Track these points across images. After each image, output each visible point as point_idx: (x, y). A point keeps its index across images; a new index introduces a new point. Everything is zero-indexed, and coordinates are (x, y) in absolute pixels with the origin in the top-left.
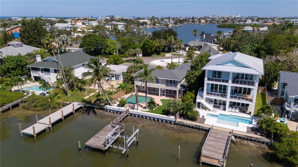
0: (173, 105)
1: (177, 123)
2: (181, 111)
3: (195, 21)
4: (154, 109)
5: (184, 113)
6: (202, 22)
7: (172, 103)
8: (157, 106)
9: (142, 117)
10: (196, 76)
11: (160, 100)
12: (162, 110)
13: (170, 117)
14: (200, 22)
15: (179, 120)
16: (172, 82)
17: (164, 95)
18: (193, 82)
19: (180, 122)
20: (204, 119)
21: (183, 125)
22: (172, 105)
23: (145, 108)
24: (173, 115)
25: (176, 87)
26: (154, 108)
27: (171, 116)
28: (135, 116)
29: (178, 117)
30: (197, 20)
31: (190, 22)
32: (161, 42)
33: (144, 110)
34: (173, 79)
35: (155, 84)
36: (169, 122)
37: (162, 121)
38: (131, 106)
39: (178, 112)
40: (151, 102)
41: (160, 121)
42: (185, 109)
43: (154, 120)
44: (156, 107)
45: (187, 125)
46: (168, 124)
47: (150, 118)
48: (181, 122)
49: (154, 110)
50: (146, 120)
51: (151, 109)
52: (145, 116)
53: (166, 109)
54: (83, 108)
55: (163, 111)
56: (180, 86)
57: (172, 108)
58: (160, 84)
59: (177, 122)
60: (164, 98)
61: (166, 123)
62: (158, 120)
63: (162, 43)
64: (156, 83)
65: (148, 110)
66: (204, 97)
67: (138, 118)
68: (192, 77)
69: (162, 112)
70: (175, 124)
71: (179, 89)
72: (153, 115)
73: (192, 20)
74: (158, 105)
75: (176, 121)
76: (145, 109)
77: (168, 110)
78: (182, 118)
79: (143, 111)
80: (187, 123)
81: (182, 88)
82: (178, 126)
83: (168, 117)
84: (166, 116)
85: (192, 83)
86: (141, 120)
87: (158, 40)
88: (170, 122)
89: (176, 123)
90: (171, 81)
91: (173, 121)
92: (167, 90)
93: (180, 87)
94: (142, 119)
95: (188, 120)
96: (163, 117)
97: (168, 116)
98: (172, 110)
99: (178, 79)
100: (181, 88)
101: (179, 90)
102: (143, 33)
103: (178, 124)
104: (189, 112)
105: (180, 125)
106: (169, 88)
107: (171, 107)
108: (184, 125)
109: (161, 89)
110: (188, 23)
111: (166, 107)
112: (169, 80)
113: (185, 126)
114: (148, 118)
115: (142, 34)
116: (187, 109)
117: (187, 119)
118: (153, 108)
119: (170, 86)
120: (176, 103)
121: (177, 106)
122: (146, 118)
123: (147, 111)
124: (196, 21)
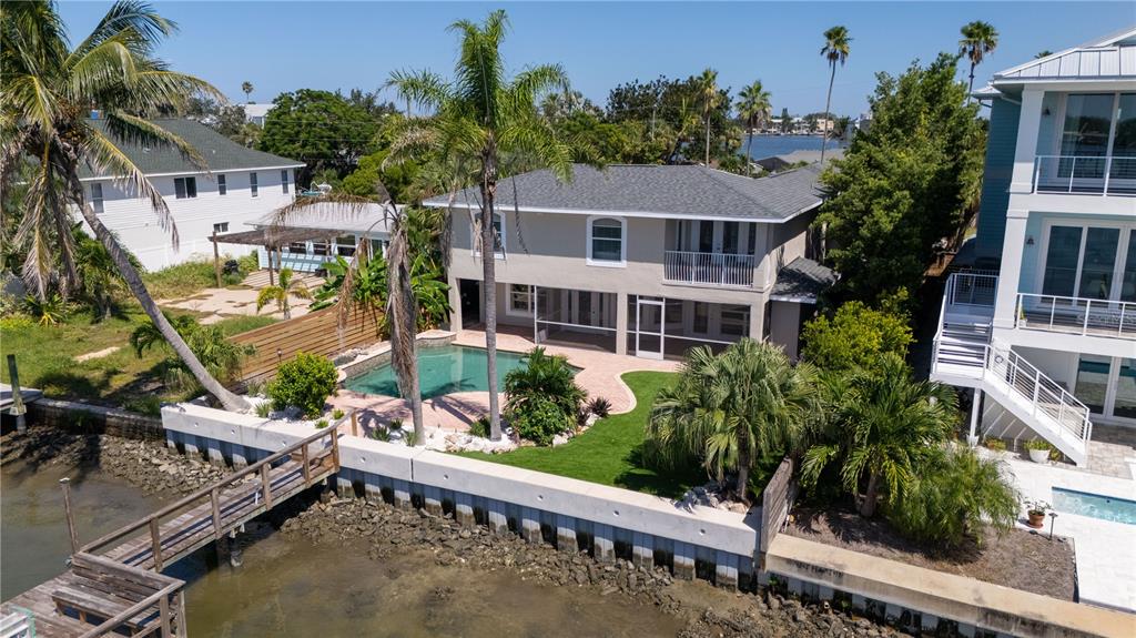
0: (732, 395)
1: (773, 576)
2: (817, 458)
3: (793, 124)
4: (559, 440)
5: (851, 472)
6: (822, 127)
7: (723, 370)
8: (592, 419)
9: (449, 503)
10: (907, 181)
11: (623, 377)
12: (627, 451)
13: (703, 513)
14: (814, 127)
15: (792, 548)
16: (718, 238)
17: (650, 344)
18: (888, 227)
19: (800, 565)
20: (1050, 538)
21: (842, 602)
22: (721, 392)
23: (484, 428)
24: (727, 493)
25: (748, 280)
26: (558, 431)
27: (707, 503)
28: (388, 495)
29: (784, 515)
30: (800, 120)
31: (773, 130)
32: (651, 135)
33: (470, 448)
34: (720, 213)
35: (590, 261)
36: (690, 562)
37: (623, 550)
38: (378, 410)
39: (786, 468)
40: (535, 373)
41: (605, 545)
42: (861, 431)
43: (549, 534)
44: (582, 420)
45: (883, 606)
46: (676, 587)
47: (515, 514)
48: (820, 571)
49: (560, 448)
50: (475, 540)
51: (535, 438)
52: (474, 500)
53: (665, 433)
54: (21, 428)
55: (635, 459)
56: (775, 276)
57: (719, 418)
58: (623, 264)
59: (770, 566)
60: (654, 362)
61: (660, 574)
62: (586, 541)
63: (657, 135)
64: (595, 257)
65: (505, 443)
66: (1002, 342)
67: (407, 516)
68: (880, 192)
69: (630, 468)
70: (748, 583)
71: (766, 298)
72: (544, 492)
73: (780, 121)
74: (600, 408)
75: (760, 554)
76: (488, 434)
77: (677, 441)
78: (821, 524)
79: (461, 453)
80: (884, 587)
81: (793, 292)
82: (782, 607)
83: (681, 512)
84: (666, 506)
85: (878, 234)
86: (431, 535)
87: (635, 126)
88: (706, 566)
89: (763, 580)
90: (707, 227)
91: (729, 558)
92: (675, 306)
93: (778, 281)
94: (445, 522)
95: (888, 544)
96: (631, 509)
97: (682, 502)
98: (721, 443)
99: (766, 212)
100: (784, 286)
101: (770, 305)
102: (570, 107)
103: (780, 587)
104: (898, 461)
105: (810, 598)
106: (693, 290)
107: (710, 409)
108: (848, 597)
109: (632, 298)
110: (763, 131)
111: (666, 420)
112: (689, 221)
113: (860, 614)
114: (499, 519)
115: (563, 113)
116: (875, 436)
117: (872, 538)
118: (547, 431)
119: (701, 277)
120: (758, 375)
121: (778, 404)
122: (481, 517)
123: (494, 457)
124: (798, 123)
